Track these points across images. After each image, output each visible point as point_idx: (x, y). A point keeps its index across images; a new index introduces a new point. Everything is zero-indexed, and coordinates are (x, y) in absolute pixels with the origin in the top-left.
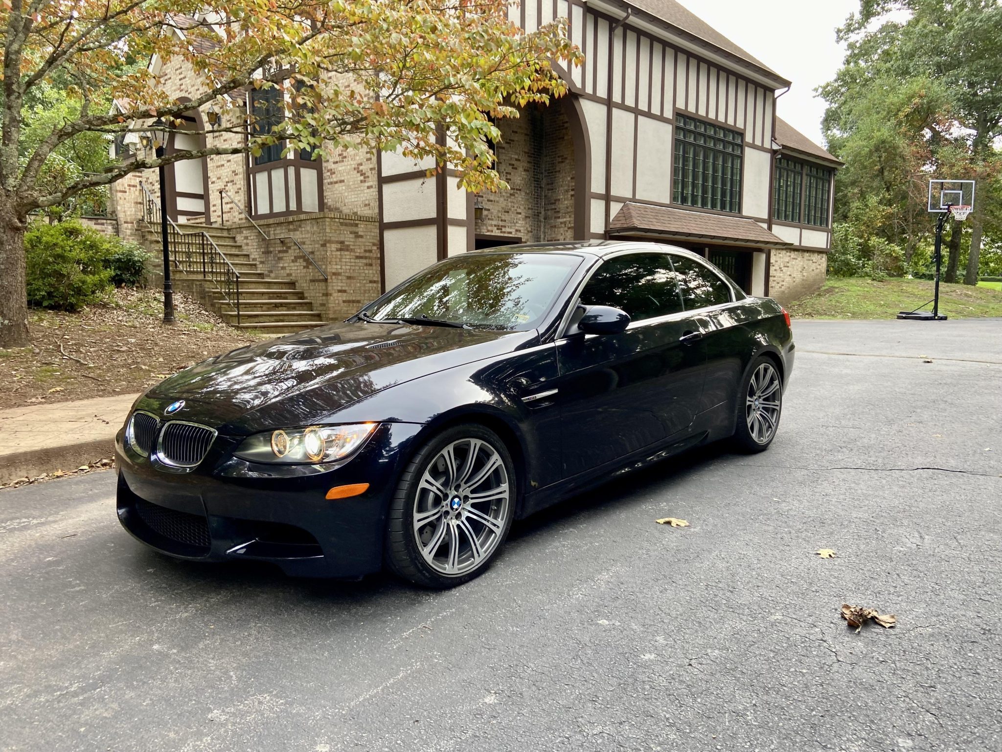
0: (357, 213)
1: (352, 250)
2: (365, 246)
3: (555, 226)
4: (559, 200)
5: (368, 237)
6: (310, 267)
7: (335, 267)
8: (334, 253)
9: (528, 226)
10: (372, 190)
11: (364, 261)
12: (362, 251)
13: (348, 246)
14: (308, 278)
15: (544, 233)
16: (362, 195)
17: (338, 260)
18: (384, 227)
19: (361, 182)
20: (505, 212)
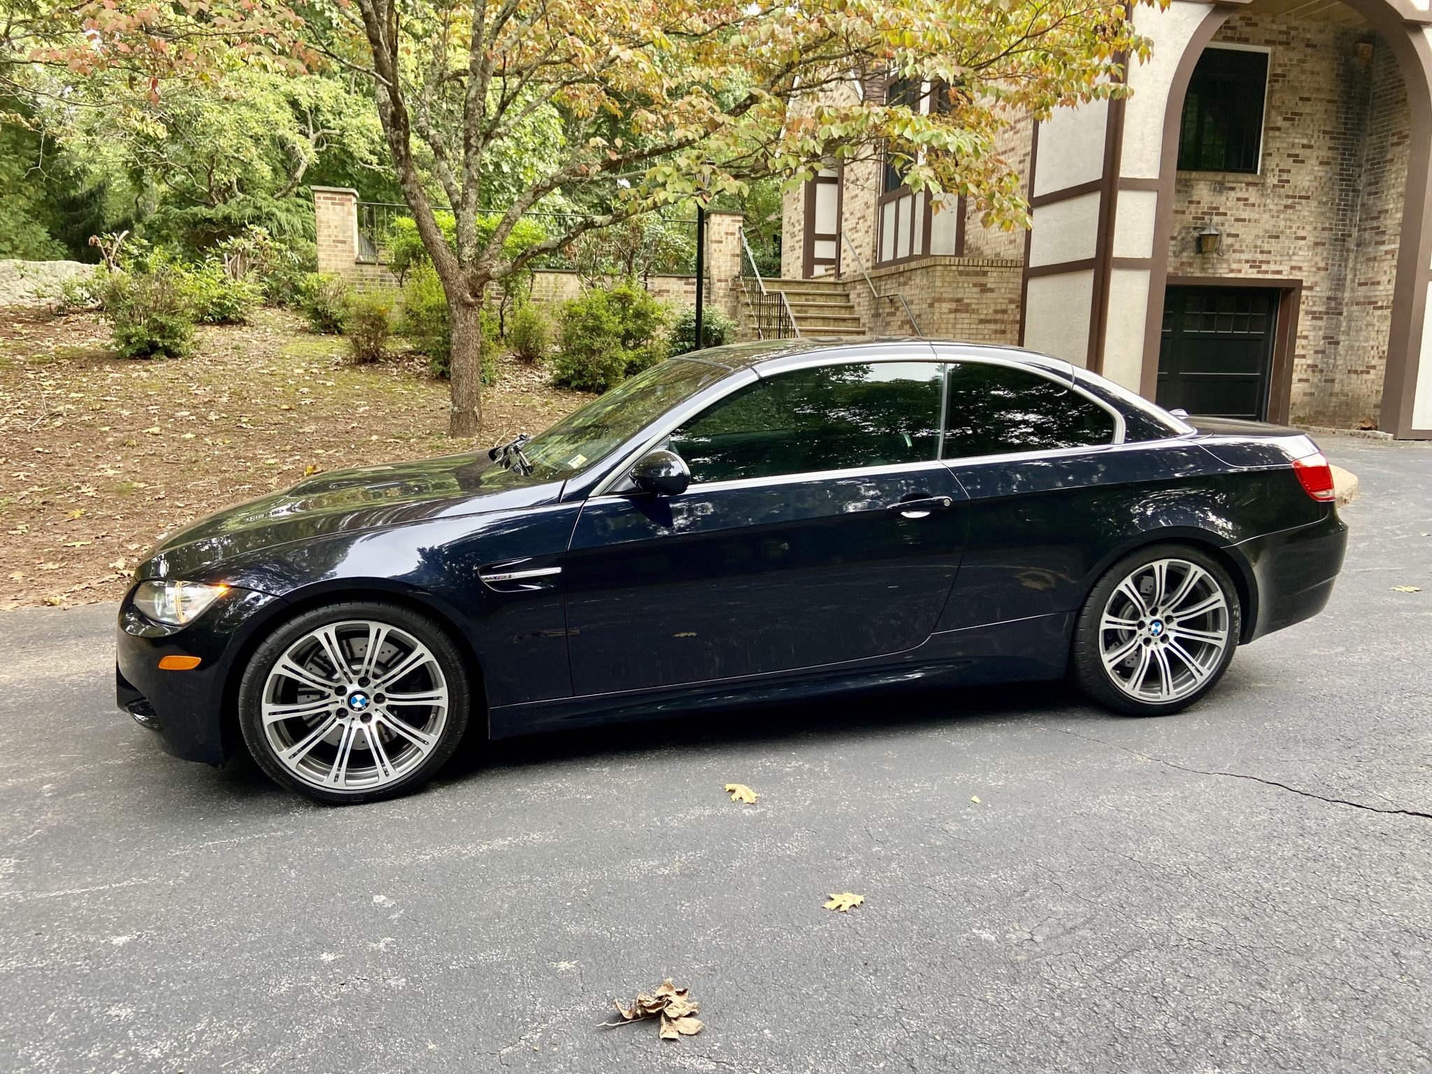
0: (999, 253)
1: (974, 311)
2: (996, 304)
3: (1375, 259)
4: (1386, 211)
5: (1003, 290)
7: (945, 336)
8: (944, 316)
9: (1318, 259)
11: (993, 327)
12: (991, 311)
13: (969, 305)
15: (1355, 270)
17: (950, 326)
18: (1031, 273)
20: (1270, 237)
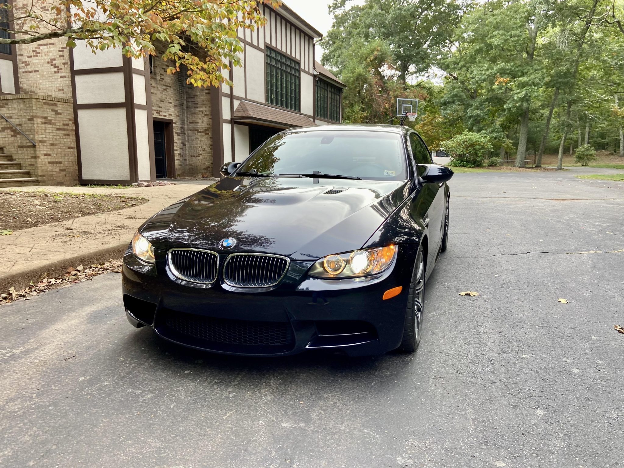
0: (51, 96)
1: (54, 124)
2: (63, 121)
3: (195, 113)
4: (197, 96)
5: (65, 114)
6: (18, 136)
7: (41, 136)
8: (40, 126)
9: (176, 112)
10: (65, 79)
11: (63, 132)
12: (61, 124)
13: (51, 120)
14: (16, 144)
15: (187, 117)
16: (56, 83)
17: (43, 131)
18: (78, 107)
19: (55, 72)
20: (161, 101)
